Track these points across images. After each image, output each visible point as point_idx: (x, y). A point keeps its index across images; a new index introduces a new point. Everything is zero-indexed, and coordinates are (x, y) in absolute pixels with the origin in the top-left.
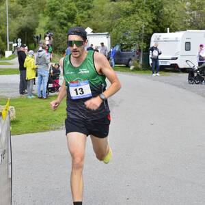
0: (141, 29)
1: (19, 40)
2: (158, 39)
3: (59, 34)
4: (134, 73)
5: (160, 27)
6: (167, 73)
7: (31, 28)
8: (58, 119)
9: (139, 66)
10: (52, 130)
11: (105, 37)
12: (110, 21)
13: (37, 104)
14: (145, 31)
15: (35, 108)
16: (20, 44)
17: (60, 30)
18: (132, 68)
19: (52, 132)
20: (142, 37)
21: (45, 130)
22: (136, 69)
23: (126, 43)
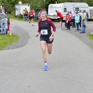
0: (44, 2)
2: (52, 7)
3: (7, 4)
6: (56, 22)
11: (27, 6)
17: (7, 2)
20: (44, 6)
23: (37, 8)
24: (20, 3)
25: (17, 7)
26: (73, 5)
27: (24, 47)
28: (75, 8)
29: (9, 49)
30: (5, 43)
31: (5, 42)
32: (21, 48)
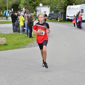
0: (62, 4)
1: (12, 9)
2: (70, 8)
3: (29, 7)
4: (59, 23)
7: (17, 4)
8: (25, 43)
9: (62, 20)
11: (47, 8)
12: (49, 1)
13: (17, 37)
14: (64, 5)
15: (16, 38)
16: (12, 11)
17: (29, 5)
18: (59, 20)
19: (21, 49)
20: (63, 7)
21: (18, 48)
22: (61, 21)
23: (56, 10)
24: (41, 5)
25: (38, 8)
29: (31, 47)
30: (28, 41)
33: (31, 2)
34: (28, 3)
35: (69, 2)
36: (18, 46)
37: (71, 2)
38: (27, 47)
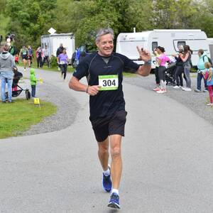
2: (125, 39)
3: (22, 35)
5: (125, 27)
8: (20, 125)
10: (14, 136)
11: (69, 38)
12: (74, 21)
17: (22, 31)
19: (14, 138)
21: (6, 136)
23: (91, 43)
24: (52, 31)
25: (44, 40)
26: (173, 35)
27: (70, 128)
28: (176, 43)
29: (37, 132)
30: (28, 120)
31: (27, 118)
32: (63, 130)
33: (28, 25)
34: (18, 27)
35: (123, 24)
36: (6, 132)
37: (127, 25)
38: (28, 134)
